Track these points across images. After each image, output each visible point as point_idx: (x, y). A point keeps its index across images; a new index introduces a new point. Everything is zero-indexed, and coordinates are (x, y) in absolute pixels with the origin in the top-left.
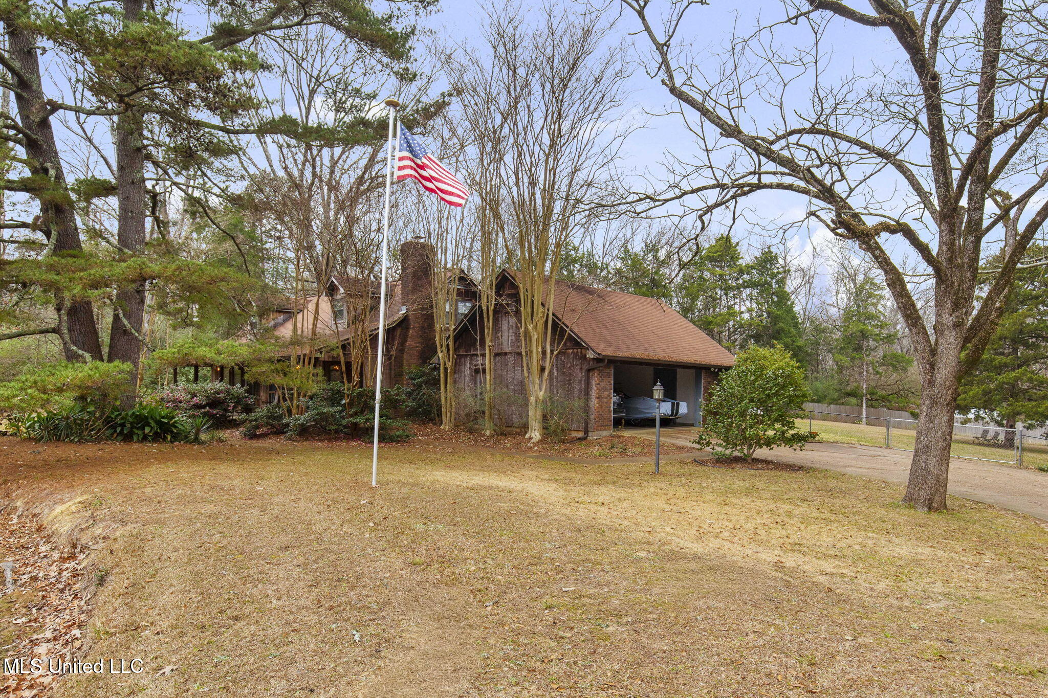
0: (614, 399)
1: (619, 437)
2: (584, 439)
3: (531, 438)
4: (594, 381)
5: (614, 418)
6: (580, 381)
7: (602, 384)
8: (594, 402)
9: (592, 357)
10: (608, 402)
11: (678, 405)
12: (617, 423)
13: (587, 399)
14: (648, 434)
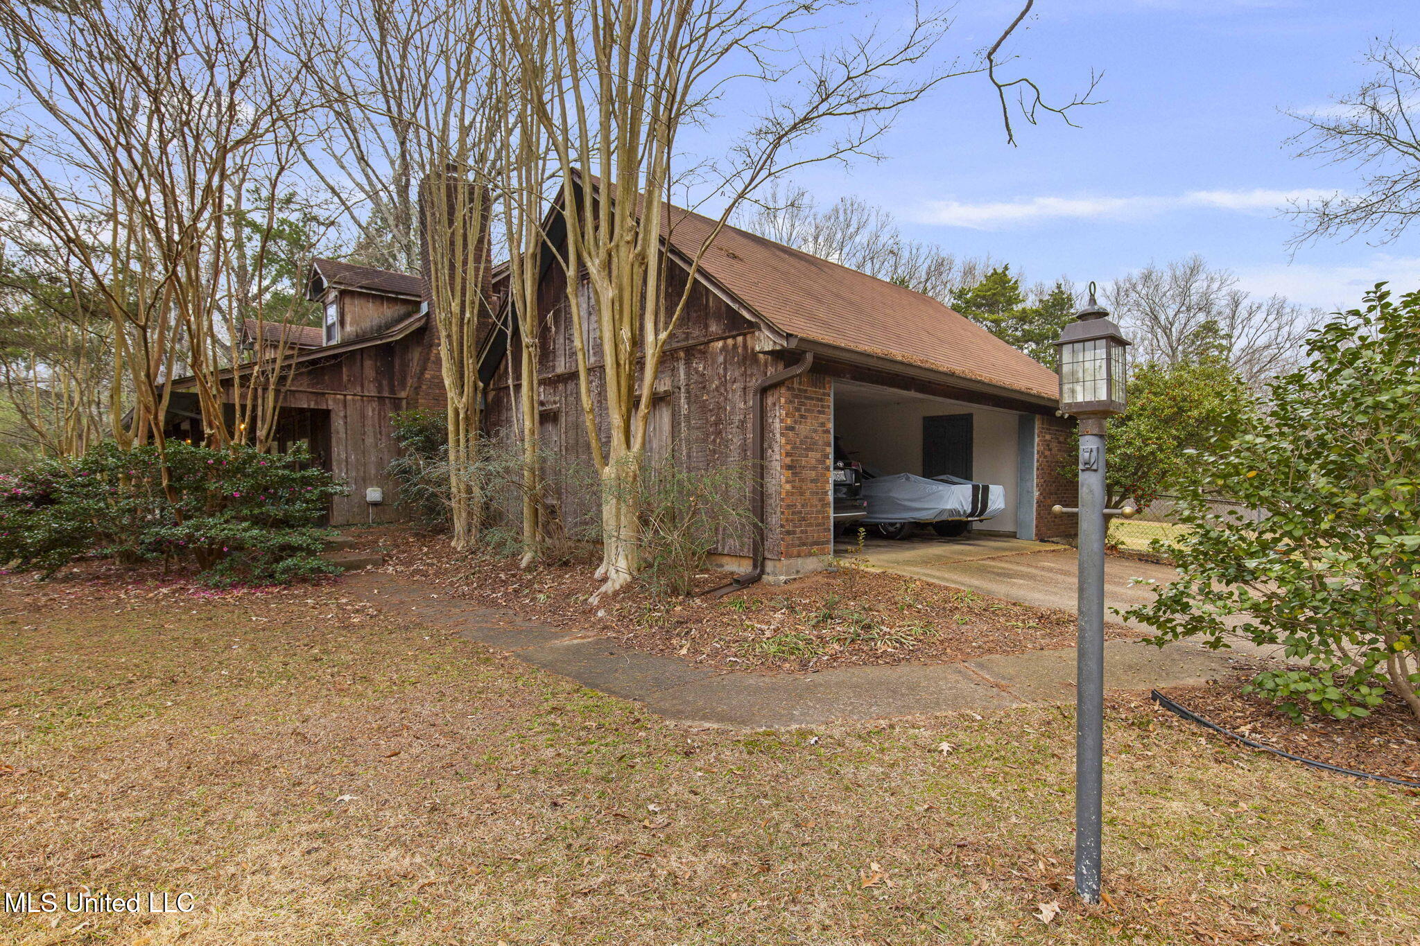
0: (834, 476)
1: (850, 574)
2: (754, 580)
3: (605, 579)
4: (779, 415)
5: (837, 524)
6: (743, 422)
7: (803, 429)
8: (778, 480)
9: (768, 347)
10: (820, 479)
11: (986, 489)
12: (845, 533)
13: (761, 471)
14: (926, 562)
